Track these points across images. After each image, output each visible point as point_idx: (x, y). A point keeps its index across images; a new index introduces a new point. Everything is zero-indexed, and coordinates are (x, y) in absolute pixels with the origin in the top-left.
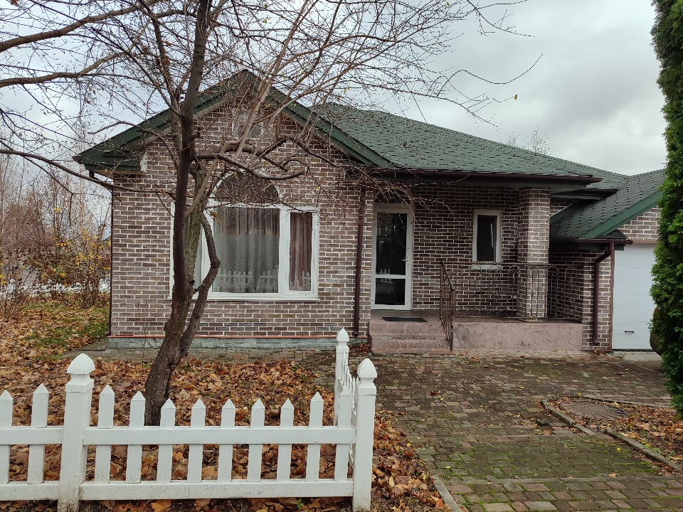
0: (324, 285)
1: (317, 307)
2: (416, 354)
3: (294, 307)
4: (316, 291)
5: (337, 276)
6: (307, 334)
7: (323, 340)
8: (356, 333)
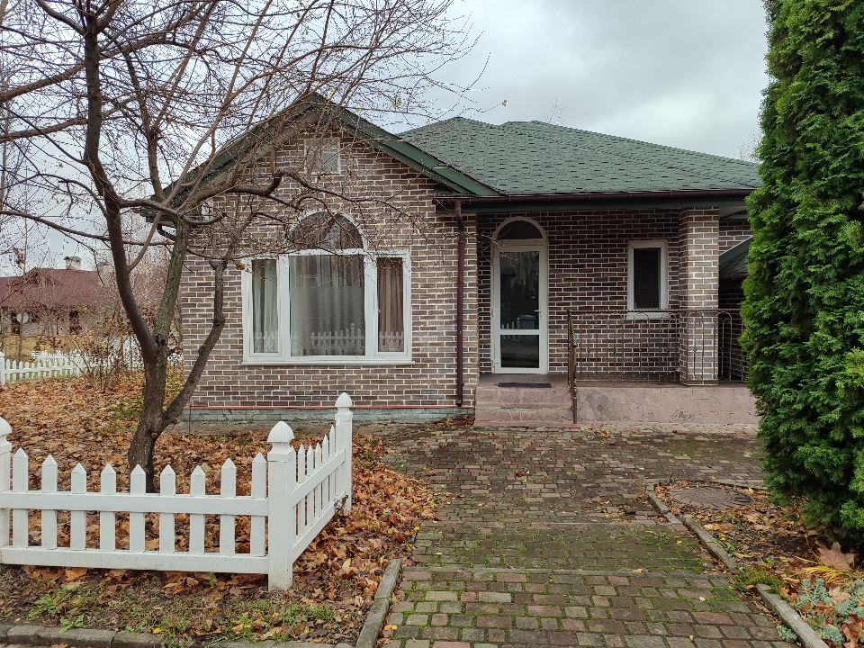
0: (419, 345)
1: (412, 371)
2: (527, 428)
3: (385, 371)
4: (410, 353)
5: (435, 334)
6: (402, 403)
7: (420, 411)
8: (460, 402)
